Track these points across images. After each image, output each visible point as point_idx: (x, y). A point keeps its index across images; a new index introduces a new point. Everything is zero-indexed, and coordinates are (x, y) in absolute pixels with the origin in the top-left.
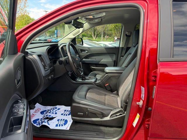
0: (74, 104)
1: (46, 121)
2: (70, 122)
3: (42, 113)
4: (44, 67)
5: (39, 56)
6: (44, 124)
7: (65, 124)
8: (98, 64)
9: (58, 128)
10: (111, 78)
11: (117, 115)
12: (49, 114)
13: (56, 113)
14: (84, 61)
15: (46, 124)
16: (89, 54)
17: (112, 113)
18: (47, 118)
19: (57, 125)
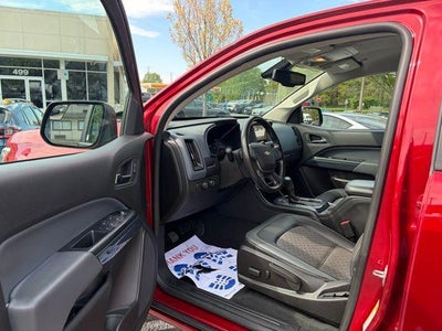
0: (245, 248)
1: (196, 271)
2: (238, 287)
3: (197, 256)
4: (194, 162)
5: (188, 142)
6: (188, 275)
7: (227, 287)
8: (351, 172)
9: (212, 291)
10: (359, 208)
11: (337, 294)
12: (205, 260)
13: (220, 263)
14: (315, 162)
15: (192, 277)
16: (328, 145)
17: (325, 286)
18: (199, 267)
19: (212, 285)
